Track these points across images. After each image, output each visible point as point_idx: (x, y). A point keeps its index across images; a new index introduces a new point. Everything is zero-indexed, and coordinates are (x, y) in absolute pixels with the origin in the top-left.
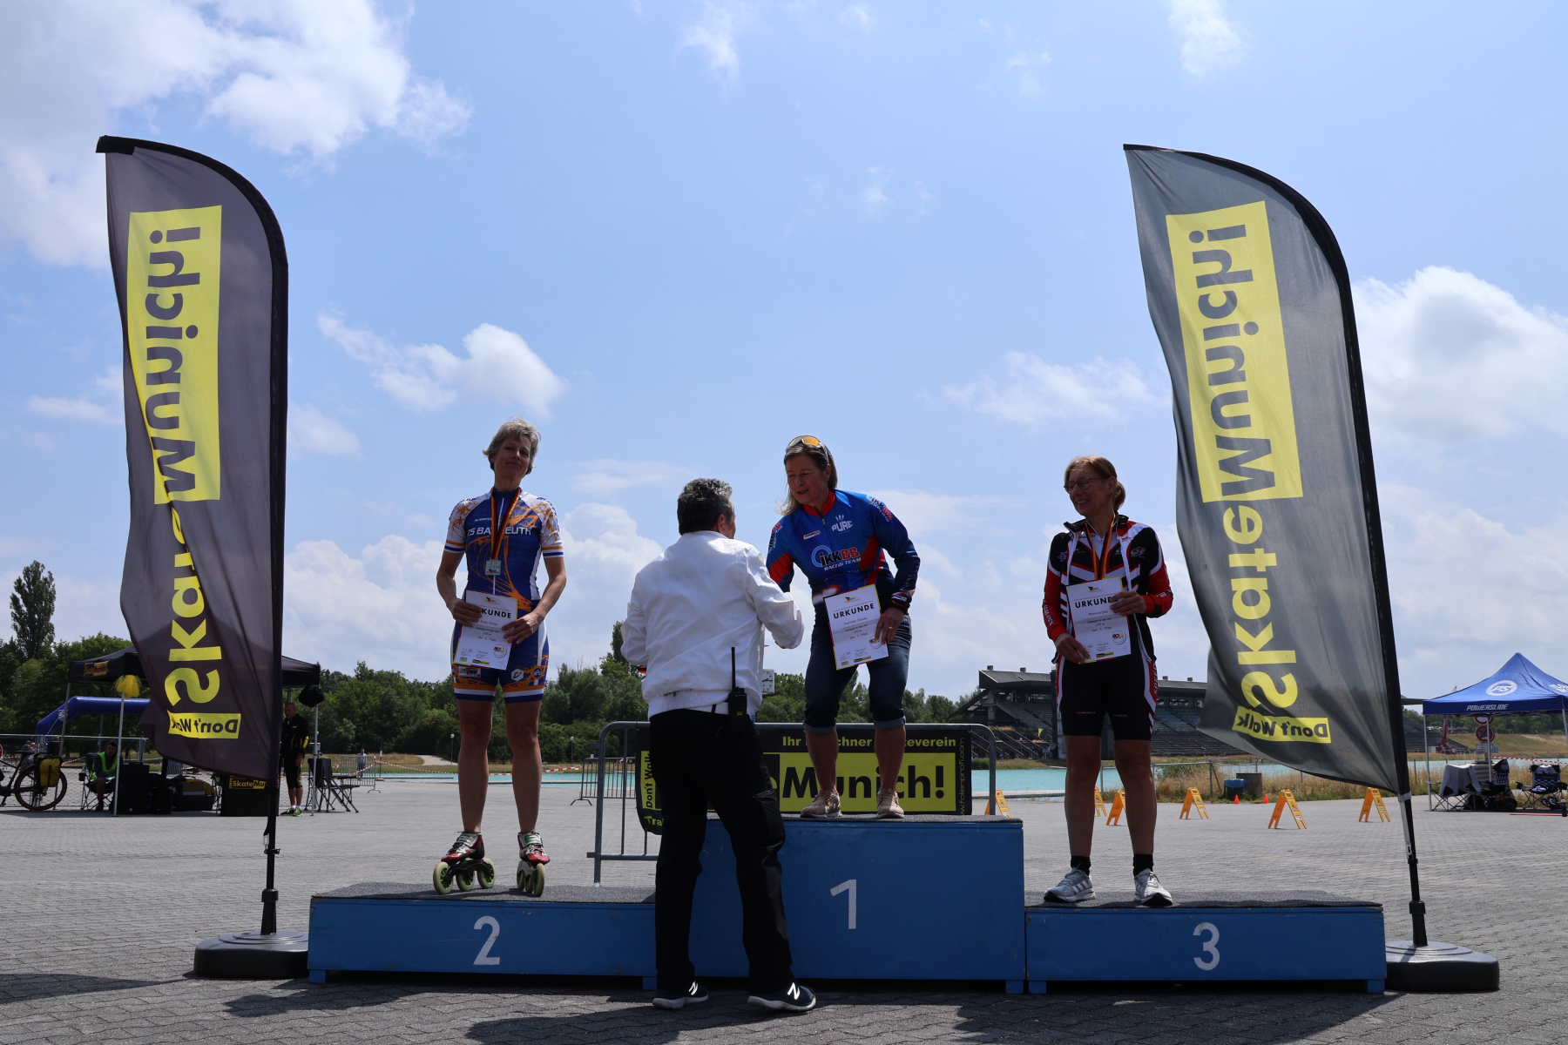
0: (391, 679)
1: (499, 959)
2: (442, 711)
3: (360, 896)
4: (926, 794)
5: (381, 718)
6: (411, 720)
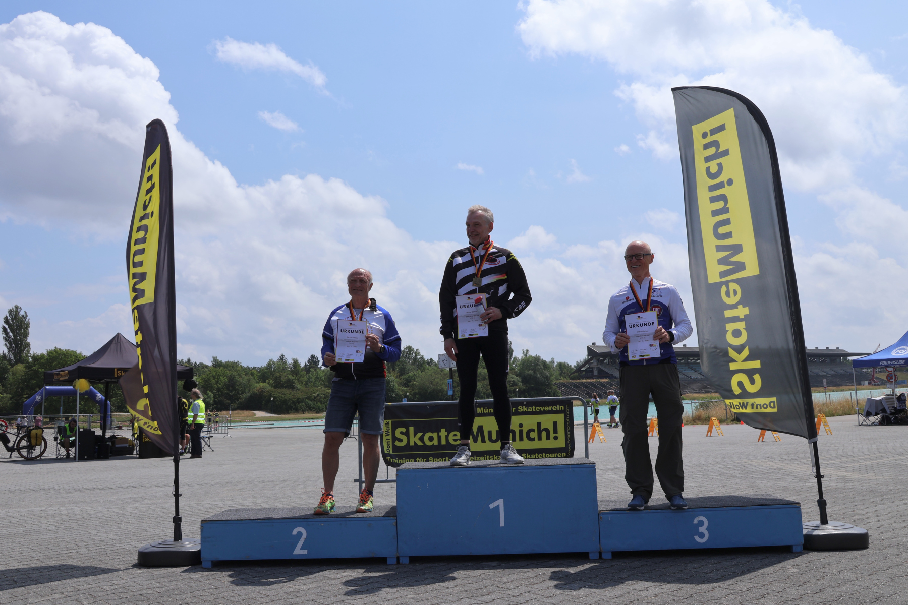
0: (233, 366)
1: (307, 550)
2: (265, 384)
3: (228, 519)
4: (548, 438)
5: (229, 390)
6: (247, 390)
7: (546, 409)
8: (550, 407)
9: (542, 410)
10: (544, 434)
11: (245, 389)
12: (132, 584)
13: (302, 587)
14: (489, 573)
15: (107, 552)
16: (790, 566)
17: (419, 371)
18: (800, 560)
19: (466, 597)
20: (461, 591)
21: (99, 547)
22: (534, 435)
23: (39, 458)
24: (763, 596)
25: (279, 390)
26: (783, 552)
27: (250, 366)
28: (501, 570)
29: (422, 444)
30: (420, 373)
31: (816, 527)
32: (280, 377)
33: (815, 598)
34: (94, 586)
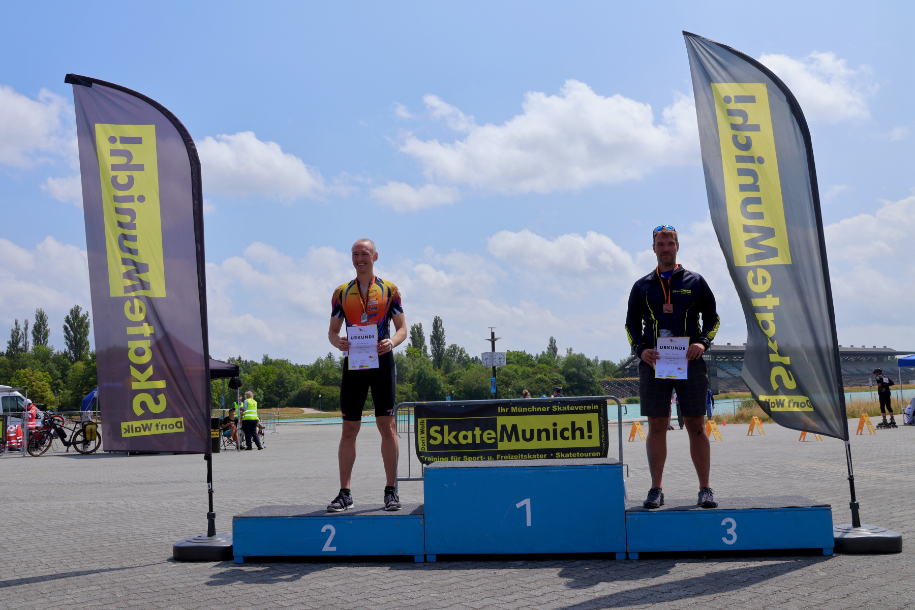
0: (282, 364)
1: (335, 548)
2: (313, 382)
3: (259, 515)
4: (582, 437)
5: (278, 387)
6: (296, 387)
7: (581, 408)
8: (585, 407)
9: (577, 409)
10: (578, 433)
11: (294, 387)
12: (165, 578)
13: (328, 584)
14: (514, 573)
15: (146, 546)
16: (819, 569)
17: (464, 369)
18: (829, 563)
19: (488, 596)
20: (484, 590)
21: (139, 541)
22: (568, 434)
23: (94, 453)
24: (788, 600)
25: (327, 388)
26: (814, 554)
27: (299, 364)
28: (527, 569)
29: (457, 443)
30: (465, 371)
31: (847, 530)
32: (328, 374)
33: (842, 604)
34: (129, 578)
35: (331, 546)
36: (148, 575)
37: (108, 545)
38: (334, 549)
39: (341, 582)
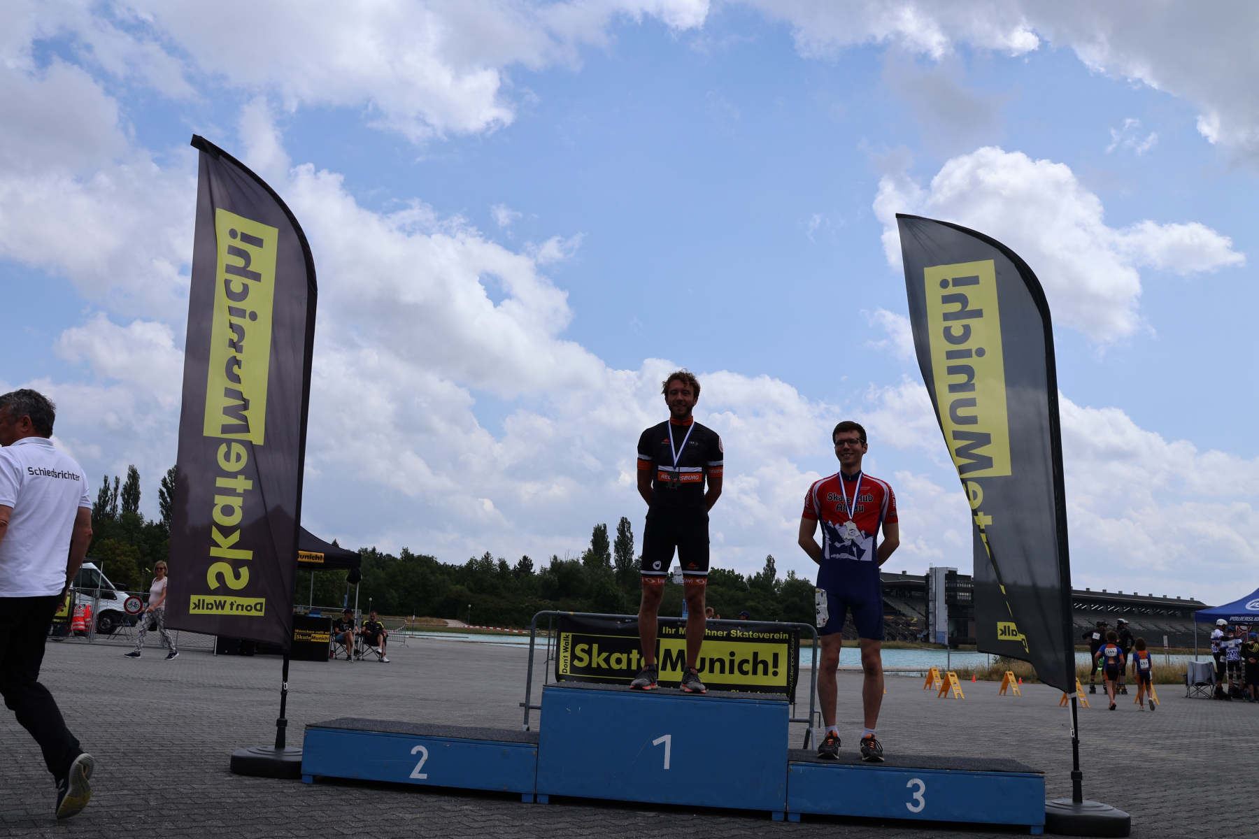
0: (427, 562)
1: (426, 775)
2: (463, 587)
3: (338, 727)
4: (765, 673)
5: (419, 590)
6: (441, 592)
7: (766, 636)
8: (772, 635)
9: (761, 637)
10: (760, 667)
11: (438, 592)
22: (746, 667)
25: (479, 597)
27: (446, 564)
29: (607, 667)
31: (1064, 805)
32: (482, 579)
34: (171, 787)
35: (420, 772)
36: (194, 786)
37: (158, 748)
38: (424, 776)
39: (423, 815)
